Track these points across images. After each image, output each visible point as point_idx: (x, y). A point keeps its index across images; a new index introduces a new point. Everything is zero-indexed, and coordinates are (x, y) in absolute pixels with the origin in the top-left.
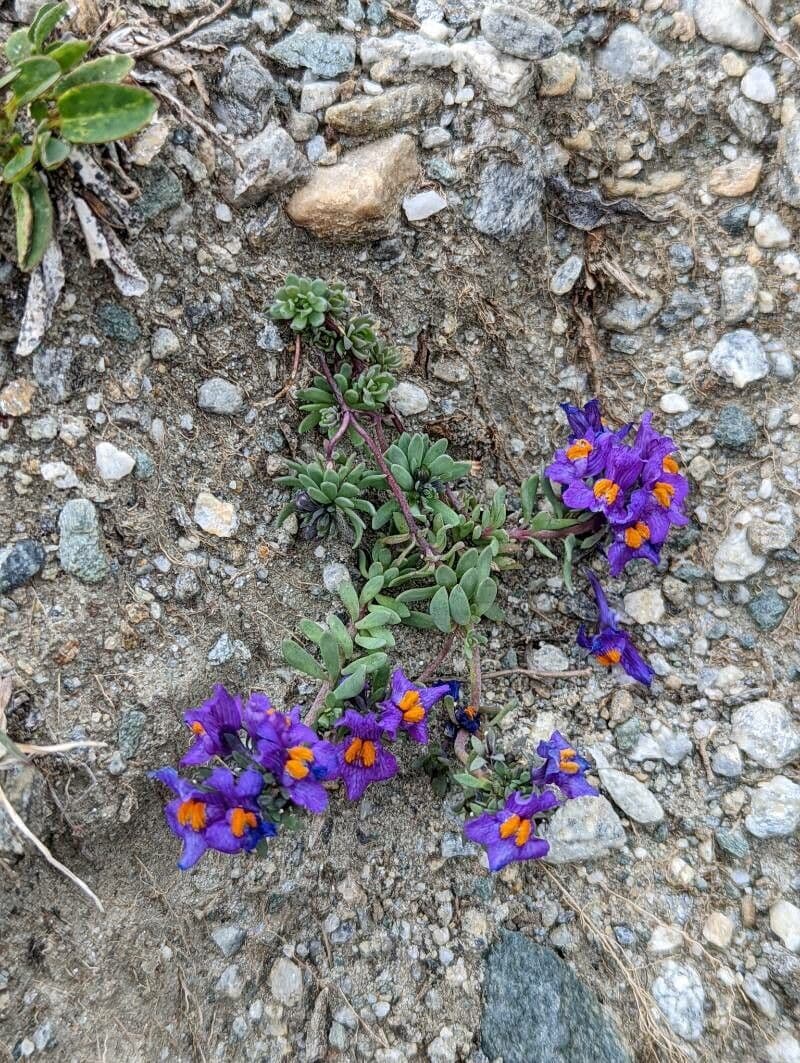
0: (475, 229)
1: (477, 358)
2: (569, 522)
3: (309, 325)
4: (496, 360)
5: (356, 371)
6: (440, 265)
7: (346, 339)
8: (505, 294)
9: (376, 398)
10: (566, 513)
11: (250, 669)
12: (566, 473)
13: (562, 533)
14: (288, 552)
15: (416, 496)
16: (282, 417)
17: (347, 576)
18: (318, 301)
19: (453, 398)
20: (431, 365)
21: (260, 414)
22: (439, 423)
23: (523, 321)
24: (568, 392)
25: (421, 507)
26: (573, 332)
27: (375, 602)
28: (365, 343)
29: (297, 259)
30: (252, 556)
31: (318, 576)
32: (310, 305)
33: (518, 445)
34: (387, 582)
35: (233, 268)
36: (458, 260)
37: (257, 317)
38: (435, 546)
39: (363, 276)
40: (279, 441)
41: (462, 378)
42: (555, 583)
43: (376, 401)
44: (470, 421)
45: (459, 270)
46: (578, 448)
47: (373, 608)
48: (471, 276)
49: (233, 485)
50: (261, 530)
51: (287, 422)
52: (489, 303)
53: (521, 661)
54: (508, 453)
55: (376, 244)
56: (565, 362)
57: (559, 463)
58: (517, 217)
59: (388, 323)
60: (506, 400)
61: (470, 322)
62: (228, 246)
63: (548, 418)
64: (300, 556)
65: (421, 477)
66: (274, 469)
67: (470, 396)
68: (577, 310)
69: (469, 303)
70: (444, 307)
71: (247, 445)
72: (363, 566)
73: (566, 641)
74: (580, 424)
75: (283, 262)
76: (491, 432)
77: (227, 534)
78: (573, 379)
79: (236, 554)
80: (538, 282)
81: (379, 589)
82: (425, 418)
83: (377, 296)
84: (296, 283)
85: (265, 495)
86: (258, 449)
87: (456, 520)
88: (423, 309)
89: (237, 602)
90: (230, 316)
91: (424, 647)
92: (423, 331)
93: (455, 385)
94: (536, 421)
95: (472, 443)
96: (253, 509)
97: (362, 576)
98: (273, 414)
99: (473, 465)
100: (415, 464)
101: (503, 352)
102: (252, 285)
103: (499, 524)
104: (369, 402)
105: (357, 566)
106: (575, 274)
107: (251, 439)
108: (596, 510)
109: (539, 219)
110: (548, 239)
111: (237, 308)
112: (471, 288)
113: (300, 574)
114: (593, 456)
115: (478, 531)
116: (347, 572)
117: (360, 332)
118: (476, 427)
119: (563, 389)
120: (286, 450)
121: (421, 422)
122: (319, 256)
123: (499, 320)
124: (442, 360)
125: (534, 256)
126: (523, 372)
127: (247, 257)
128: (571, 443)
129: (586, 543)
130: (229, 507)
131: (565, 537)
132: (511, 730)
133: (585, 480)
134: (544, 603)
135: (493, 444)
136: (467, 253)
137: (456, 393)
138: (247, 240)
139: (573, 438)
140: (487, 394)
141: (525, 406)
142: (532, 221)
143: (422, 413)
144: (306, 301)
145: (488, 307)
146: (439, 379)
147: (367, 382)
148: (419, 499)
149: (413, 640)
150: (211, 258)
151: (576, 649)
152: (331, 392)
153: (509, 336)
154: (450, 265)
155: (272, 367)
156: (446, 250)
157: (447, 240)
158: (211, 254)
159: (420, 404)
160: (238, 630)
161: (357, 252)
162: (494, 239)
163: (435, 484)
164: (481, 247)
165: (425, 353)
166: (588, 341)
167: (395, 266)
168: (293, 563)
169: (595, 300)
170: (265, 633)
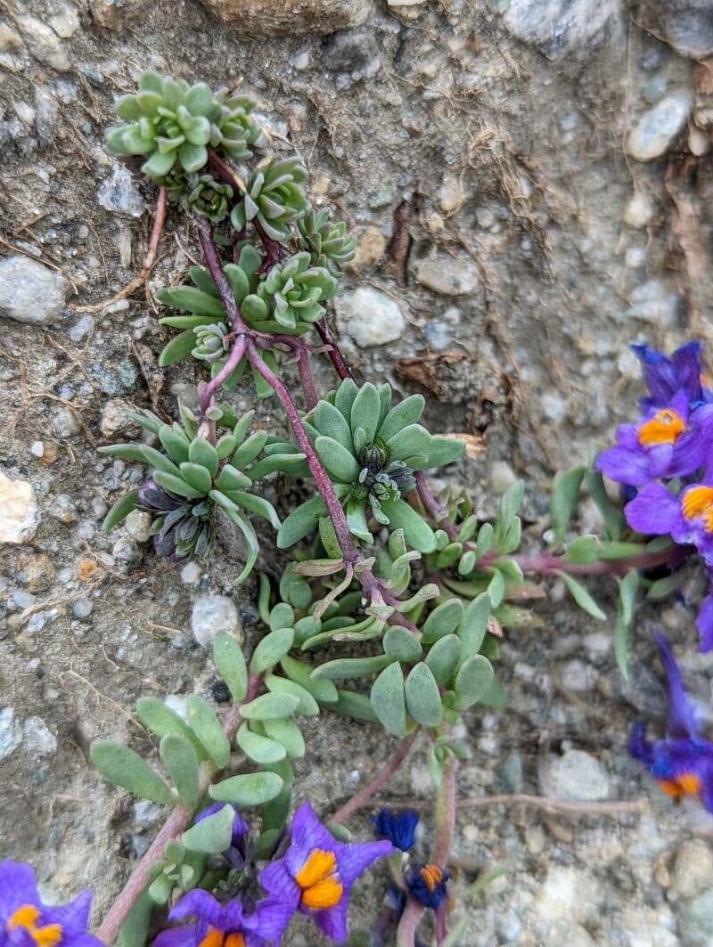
0: (506, 32)
1: (495, 256)
2: (630, 550)
3: (178, 166)
4: (527, 263)
5: (267, 263)
6: (441, 87)
7: (248, 199)
8: (552, 151)
9: (298, 314)
10: (626, 534)
11: (54, 768)
12: (633, 468)
13: (617, 567)
14: (129, 573)
15: (360, 494)
16: (138, 334)
17: (232, 620)
18: (196, 124)
19: (448, 321)
20: (415, 262)
21: (98, 326)
22: (419, 363)
23: (577, 200)
24: (643, 323)
25: (369, 515)
26: (661, 225)
27: (278, 671)
28: (282, 209)
29: (185, 59)
30: (65, 575)
31: (183, 614)
32: (181, 131)
33: (554, 406)
34: (299, 640)
35: (60, 61)
36: (472, 81)
37: (100, 154)
38: (388, 585)
39: (300, 95)
40: (130, 377)
41: (466, 287)
42: (598, 644)
43: (301, 319)
44: (473, 362)
45: (474, 98)
46: (658, 426)
47: (273, 682)
48: (494, 112)
49: (38, 448)
50: (86, 530)
51: (148, 343)
52: (522, 164)
53: (531, 775)
54: (535, 419)
55: (327, 41)
56: (643, 274)
57: (622, 447)
58: (580, 19)
59: (342, 184)
60: (538, 331)
61: (486, 192)
62: (54, 22)
63: (607, 366)
64: (152, 579)
65: (371, 460)
66: (113, 426)
67: (478, 320)
68: (670, 188)
69: (486, 159)
70: (443, 163)
71: (69, 379)
72: (264, 605)
73: (608, 745)
74: (663, 382)
75: (157, 59)
76: (507, 384)
77: (14, 538)
78: (655, 303)
79: (33, 572)
80: (607, 136)
81: (286, 649)
82: (396, 352)
83: (324, 133)
84: (158, 88)
85: (99, 468)
86: (88, 388)
87: (429, 540)
88: (405, 164)
89: (33, 655)
90: (50, 148)
91: (362, 747)
92: (403, 203)
93: (453, 300)
94: (587, 368)
95: (474, 399)
96: (76, 492)
97: (260, 621)
98: (123, 326)
99: (469, 444)
100: (362, 435)
101: (539, 249)
102: (96, 96)
103: (508, 549)
104: (284, 320)
105: (255, 602)
106: (672, 125)
107: (77, 369)
108: (682, 540)
109: (618, 29)
110: (631, 69)
111: (63, 134)
112: (494, 134)
113: (153, 609)
114: (684, 443)
115: (467, 563)
116: (233, 614)
117: (277, 190)
118: (484, 376)
119: (636, 319)
120: (139, 392)
121: (388, 359)
122: (225, 54)
123: (538, 193)
124: (434, 253)
125: (604, 92)
126: (572, 285)
127: (91, 47)
128: (647, 414)
129: (659, 589)
130: (24, 489)
131: (623, 576)
132: (502, 896)
133: (667, 481)
134: (577, 677)
135: (509, 405)
136: (490, 72)
137: (453, 313)
138: (90, 13)
139: (650, 403)
140: (507, 317)
141: (569, 342)
142: (606, 28)
143: (393, 343)
144: (175, 123)
145: (521, 171)
146: (426, 288)
147: (283, 282)
148: (367, 498)
149: (343, 735)
150: (18, 39)
151: (622, 761)
152: (218, 296)
153: (552, 223)
154: (458, 89)
155: (124, 244)
156: (454, 63)
157: (456, 45)
158: (21, 33)
159: (388, 328)
160: (33, 700)
161: (293, 51)
162: (538, 50)
163: (396, 475)
164: (514, 64)
165: (404, 241)
166: (684, 243)
167: (360, 84)
168: (139, 592)
169: (700, 174)
170: (82, 709)
